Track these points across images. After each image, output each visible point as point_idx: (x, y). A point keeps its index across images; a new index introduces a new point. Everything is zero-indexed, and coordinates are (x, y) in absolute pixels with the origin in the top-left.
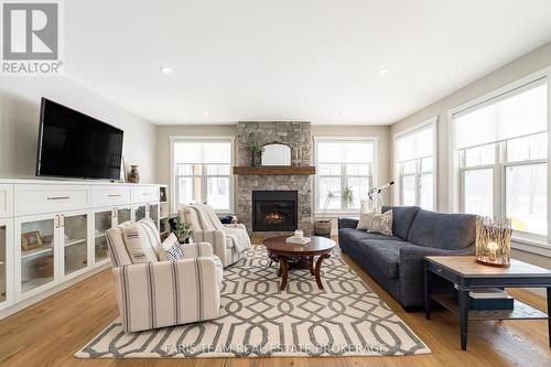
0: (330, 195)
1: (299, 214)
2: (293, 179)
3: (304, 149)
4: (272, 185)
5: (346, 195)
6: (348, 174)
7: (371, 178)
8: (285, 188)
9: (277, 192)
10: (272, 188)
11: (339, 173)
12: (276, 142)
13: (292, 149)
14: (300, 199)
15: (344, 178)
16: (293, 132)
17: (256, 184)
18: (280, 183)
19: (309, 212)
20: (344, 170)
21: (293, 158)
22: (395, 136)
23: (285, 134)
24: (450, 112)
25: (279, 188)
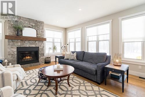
0: (50, 48)
1: (40, 56)
2: (37, 42)
3: (42, 31)
4: (27, 45)
5: (54, 48)
6: (55, 41)
7: (61, 43)
8: (34, 46)
9: (30, 47)
10: (28, 46)
11: (52, 41)
12: (29, 27)
13: (37, 31)
14: (40, 50)
15: (53, 43)
16: (37, 24)
17: (19, 44)
18: (31, 44)
19: (43, 55)
20: (53, 40)
21: (37, 34)
22: (68, 31)
23: (34, 24)
24: (86, 27)
25: (31, 46)
